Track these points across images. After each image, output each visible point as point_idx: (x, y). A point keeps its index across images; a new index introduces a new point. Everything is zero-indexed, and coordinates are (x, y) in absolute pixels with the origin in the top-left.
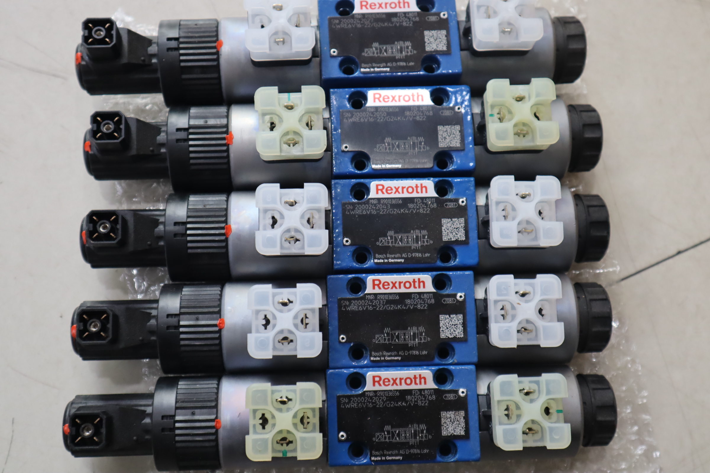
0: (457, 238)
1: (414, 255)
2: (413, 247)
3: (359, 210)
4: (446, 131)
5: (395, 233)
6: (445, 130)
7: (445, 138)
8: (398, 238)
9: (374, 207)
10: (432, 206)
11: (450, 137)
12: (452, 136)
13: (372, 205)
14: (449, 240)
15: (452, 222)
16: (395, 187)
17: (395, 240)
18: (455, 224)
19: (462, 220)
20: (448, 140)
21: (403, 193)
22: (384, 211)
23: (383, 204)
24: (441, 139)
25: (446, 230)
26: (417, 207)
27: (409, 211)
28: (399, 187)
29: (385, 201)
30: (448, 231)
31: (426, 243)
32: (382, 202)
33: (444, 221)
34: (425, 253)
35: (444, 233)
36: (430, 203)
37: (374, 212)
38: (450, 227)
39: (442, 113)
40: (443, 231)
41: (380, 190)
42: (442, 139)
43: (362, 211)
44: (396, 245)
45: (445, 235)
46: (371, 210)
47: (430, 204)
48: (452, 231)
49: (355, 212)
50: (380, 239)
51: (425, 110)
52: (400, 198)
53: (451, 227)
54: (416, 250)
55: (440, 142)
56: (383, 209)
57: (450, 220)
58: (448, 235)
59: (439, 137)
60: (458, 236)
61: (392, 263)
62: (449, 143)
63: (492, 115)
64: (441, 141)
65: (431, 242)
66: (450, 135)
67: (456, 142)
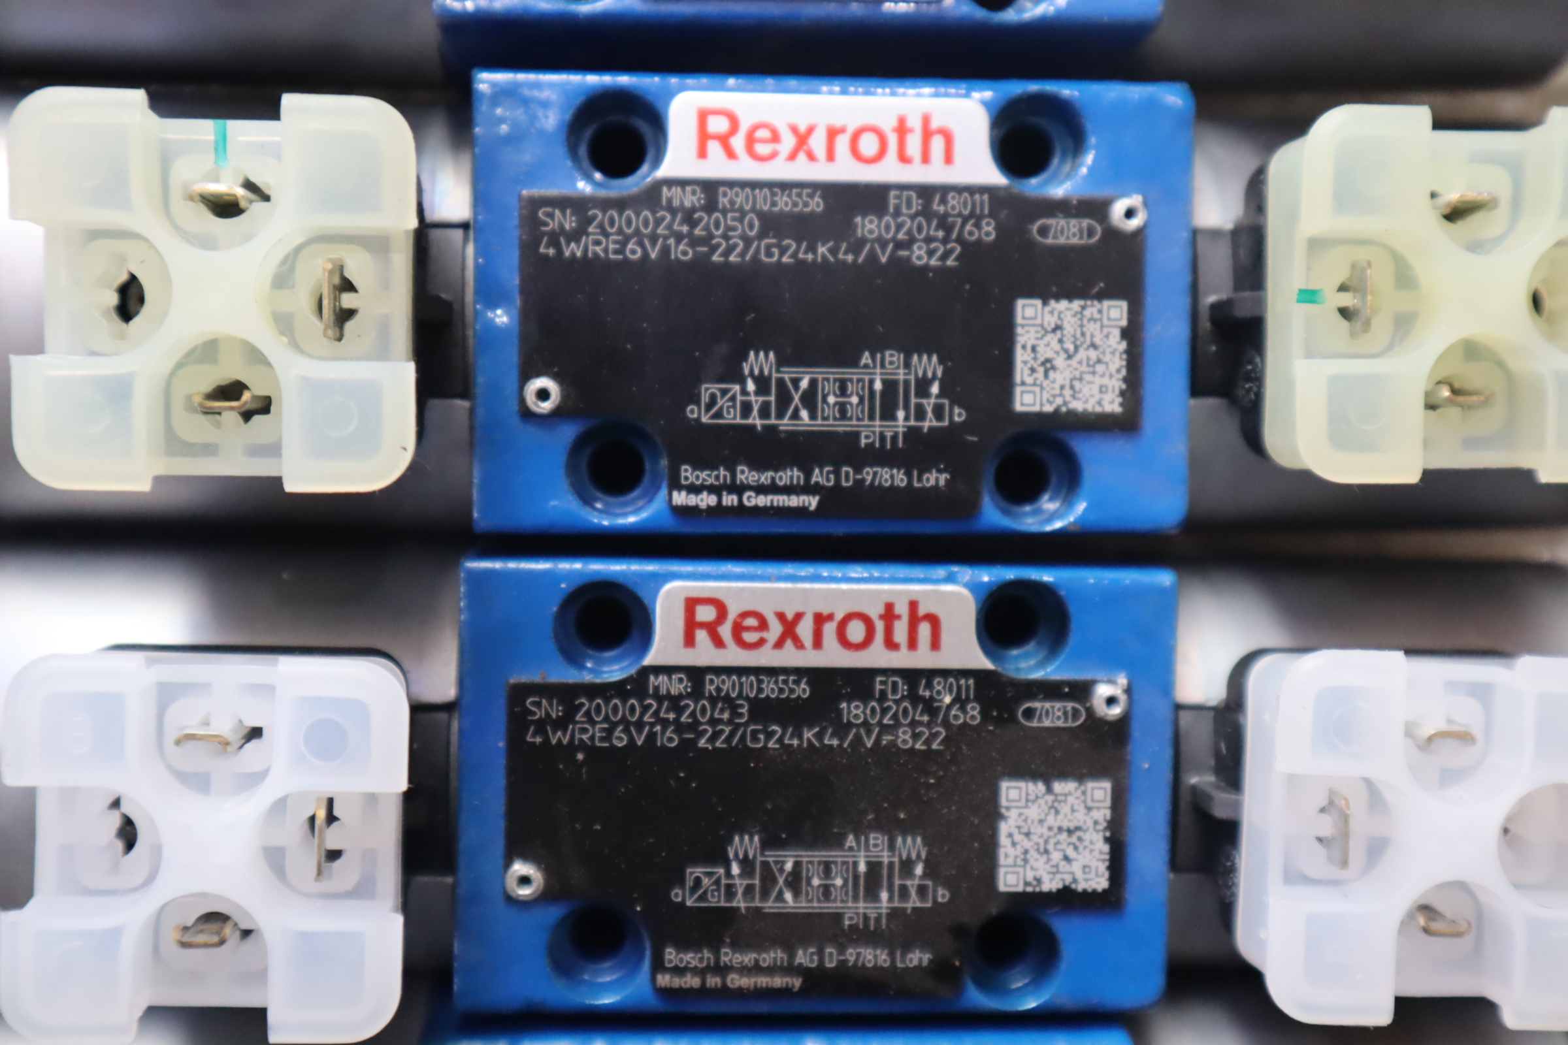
0: (1068, 879)
1: (851, 955)
2: (851, 919)
3: (593, 723)
4: (1054, 330)
5: (766, 845)
6: (1050, 321)
7: (1048, 366)
8: (781, 870)
9: (667, 711)
10: (956, 717)
11: (1074, 362)
12: (1082, 354)
13: (659, 698)
14: (1029, 889)
15: (1050, 798)
16: (781, 616)
17: (763, 879)
18: (1065, 809)
19: (1100, 790)
20: (1060, 377)
21: (818, 643)
22: (712, 739)
23: (713, 700)
24: (1027, 371)
25: (1018, 837)
26: (885, 721)
27: (842, 740)
28: (799, 616)
29: (727, 684)
30: (1027, 844)
31: (914, 902)
32: (710, 688)
33: (1012, 792)
34: (907, 948)
35: (1007, 853)
36: (948, 700)
37: (669, 739)
38: (1041, 822)
39: (1043, 231)
40: (1004, 840)
41: (703, 625)
42: (1033, 370)
43: (610, 732)
44: (770, 906)
45: (1010, 861)
46: (652, 725)
47: (949, 707)
48: (1046, 842)
49: (572, 736)
50: (695, 871)
51: (959, 215)
52: (800, 672)
53: (1046, 824)
54: (866, 934)
55: (1023, 383)
56: (713, 722)
57: (1041, 787)
58: (1026, 861)
59: (1021, 357)
60: (1076, 868)
61: (741, 994)
62: (1067, 392)
63: (1308, 296)
64: (1029, 380)
65: (943, 895)
66: (1077, 348)
67: (1103, 389)
